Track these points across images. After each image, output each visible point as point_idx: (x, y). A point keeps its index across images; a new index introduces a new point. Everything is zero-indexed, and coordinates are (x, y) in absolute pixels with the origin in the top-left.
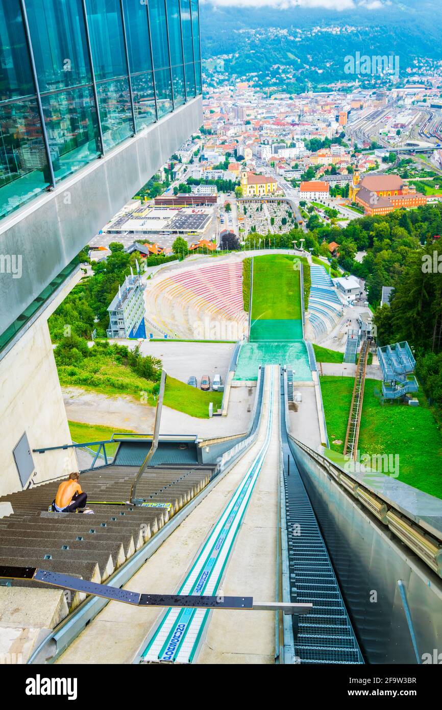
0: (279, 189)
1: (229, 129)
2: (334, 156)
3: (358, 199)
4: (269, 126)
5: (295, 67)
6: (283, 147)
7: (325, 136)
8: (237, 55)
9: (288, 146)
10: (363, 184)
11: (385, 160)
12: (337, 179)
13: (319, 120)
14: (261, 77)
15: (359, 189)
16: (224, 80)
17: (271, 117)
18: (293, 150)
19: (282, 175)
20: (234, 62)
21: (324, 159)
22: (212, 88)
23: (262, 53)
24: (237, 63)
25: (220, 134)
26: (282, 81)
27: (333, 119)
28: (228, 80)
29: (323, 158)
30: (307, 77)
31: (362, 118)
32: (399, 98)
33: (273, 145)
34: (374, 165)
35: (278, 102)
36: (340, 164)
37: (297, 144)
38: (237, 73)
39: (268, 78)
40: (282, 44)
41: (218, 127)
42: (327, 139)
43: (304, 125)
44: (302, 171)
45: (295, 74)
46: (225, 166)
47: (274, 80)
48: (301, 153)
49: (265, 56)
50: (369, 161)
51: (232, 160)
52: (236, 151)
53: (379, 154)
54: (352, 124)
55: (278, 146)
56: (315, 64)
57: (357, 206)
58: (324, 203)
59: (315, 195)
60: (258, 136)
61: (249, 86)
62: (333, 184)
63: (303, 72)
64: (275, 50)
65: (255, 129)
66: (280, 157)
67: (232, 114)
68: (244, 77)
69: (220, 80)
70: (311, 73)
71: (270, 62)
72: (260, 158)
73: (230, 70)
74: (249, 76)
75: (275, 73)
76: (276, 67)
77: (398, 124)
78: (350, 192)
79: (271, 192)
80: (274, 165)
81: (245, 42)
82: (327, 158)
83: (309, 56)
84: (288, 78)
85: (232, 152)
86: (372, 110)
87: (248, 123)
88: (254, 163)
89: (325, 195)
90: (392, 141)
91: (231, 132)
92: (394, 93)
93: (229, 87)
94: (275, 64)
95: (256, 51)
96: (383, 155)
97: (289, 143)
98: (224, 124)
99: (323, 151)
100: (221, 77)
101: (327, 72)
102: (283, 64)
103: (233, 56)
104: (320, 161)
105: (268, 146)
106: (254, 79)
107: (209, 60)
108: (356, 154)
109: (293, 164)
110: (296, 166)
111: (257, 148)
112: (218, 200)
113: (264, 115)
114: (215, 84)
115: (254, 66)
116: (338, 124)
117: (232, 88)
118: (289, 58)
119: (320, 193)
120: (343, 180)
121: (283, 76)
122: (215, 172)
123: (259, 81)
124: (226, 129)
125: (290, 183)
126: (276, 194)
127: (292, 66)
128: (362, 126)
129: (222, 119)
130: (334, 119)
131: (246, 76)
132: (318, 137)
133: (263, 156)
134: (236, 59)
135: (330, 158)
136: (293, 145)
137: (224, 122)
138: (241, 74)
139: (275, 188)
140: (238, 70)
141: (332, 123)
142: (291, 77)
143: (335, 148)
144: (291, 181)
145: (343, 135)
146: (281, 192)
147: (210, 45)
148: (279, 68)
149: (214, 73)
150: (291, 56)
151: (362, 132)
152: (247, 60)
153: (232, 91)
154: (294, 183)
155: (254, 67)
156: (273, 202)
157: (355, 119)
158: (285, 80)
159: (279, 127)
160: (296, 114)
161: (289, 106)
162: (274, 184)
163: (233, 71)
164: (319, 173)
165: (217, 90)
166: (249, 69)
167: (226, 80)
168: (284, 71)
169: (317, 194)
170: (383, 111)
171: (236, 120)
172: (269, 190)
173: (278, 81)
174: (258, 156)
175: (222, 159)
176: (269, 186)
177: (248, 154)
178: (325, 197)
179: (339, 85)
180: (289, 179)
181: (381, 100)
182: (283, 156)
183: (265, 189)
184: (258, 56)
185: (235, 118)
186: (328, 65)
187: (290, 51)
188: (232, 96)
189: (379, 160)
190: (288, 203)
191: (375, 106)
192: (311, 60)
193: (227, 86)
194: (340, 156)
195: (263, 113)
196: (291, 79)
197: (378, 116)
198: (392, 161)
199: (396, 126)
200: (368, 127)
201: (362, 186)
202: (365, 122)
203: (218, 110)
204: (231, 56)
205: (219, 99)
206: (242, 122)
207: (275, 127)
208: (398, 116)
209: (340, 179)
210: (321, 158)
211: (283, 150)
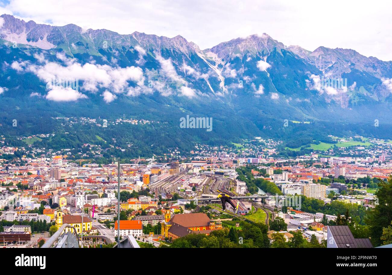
0: (93, 228)
1: (44, 185)
2: (142, 203)
3: (171, 234)
4: (82, 183)
5: (103, 146)
6: (96, 197)
7: (132, 190)
8: (54, 135)
9: (100, 196)
10: (174, 221)
11: (187, 207)
12: (149, 219)
13: (125, 179)
14: (74, 152)
15: (171, 225)
16: (42, 153)
17: (84, 178)
18: (105, 199)
19: (95, 219)
20: (51, 140)
21: (135, 206)
22: (30, 159)
23: (74, 135)
24: (53, 141)
25: (36, 189)
26: (91, 156)
27: (137, 179)
28: (45, 153)
29: (133, 205)
30: (112, 154)
31: (162, 180)
32: (188, 169)
33: (87, 196)
34: (179, 210)
35: (89, 168)
36: (149, 209)
37: (109, 194)
38: (52, 148)
39: (80, 153)
40: (92, 129)
41: (35, 183)
42: (134, 191)
43: (113, 183)
44: (114, 215)
45: (102, 151)
46: (41, 211)
47: (85, 155)
48: (112, 202)
49: (78, 137)
50: (175, 207)
51: (47, 207)
52: (51, 200)
53: (182, 203)
54: (154, 184)
55: (91, 197)
56: (119, 144)
57: (170, 240)
58: (139, 239)
59: (129, 232)
60: (72, 190)
61: (64, 159)
62: (146, 223)
63: (109, 150)
64: (86, 133)
65: (68, 186)
66: (93, 204)
67: (47, 176)
68: (59, 152)
69: (37, 153)
70: (116, 151)
71: (82, 142)
72: (75, 206)
73: (47, 146)
74: (63, 151)
75: (86, 150)
76: (86, 145)
77: (192, 184)
78: (163, 228)
79: (85, 231)
80: (88, 211)
81: (60, 126)
82: (137, 205)
83: (113, 139)
84: (97, 154)
85: (47, 200)
86: (169, 175)
87: (63, 180)
88: (69, 209)
89: (139, 232)
90: (190, 195)
91: (47, 187)
92: (184, 165)
93: (45, 159)
94: (86, 143)
95: (70, 133)
96: (185, 203)
97: (101, 194)
98: (40, 182)
99: (133, 200)
100: (39, 151)
101: (129, 151)
102: (92, 143)
103: (50, 136)
104: (130, 207)
105: (82, 196)
106: (68, 153)
107: (29, 138)
108: (162, 203)
109: (106, 209)
110: (109, 211)
111: (71, 198)
112: (32, 239)
113: (77, 176)
114: (34, 156)
115: (68, 143)
116: (142, 183)
117: (48, 159)
118: (98, 140)
119: (134, 231)
120: (154, 220)
121: (93, 152)
122: (29, 215)
123: (72, 155)
124: (42, 185)
125: (104, 224)
126: (91, 233)
127: (100, 146)
128: (163, 185)
129: (38, 178)
130: (139, 179)
131: (61, 151)
132: (127, 191)
133: (78, 204)
134: (53, 137)
135: (139, 205)
136: (105, 196)
137: (40, 181)
138: (56, 149)
139: (90, 227)
140: (54, 146)
141: (137, 182)
142: (100, 153)
143: (143, 198)
144: (105, 223)
145: (148, 190)
146: (95, 231)
147: (31, 126)
148: (89, 146)
149: (33, 147)
150: (100, 138)
151: (164, 189)
152: (62, 139)
153: (48, 161)
154: (108, 224)
155: (68, 145)
156: (88, 239)
157: (156, 181)
158: (94, 155)
159: (91, 184)
160: (106, 176)
161: (99, 171)
162: (89, 223)
163: (50, 147)
164: (131, 216)
165: (35, 160)
166: (64, 146)
167: (43, 153)
168: (93, 149)
169: (131, 231)
170: (177, 176)
171: (51, 179)
172: (84, 229)
173: (88, 156)
174: (72, 205)
175: (38, 206)
176: (84, 226)
177: (63, 202)
178: (138, 234)
179: (139, 160)
180: (103, 221)
181: (175, 168)
182: (96, 204)
183: (80, 228)
184: (71, 136)
185: (50, 177)
186: (129, 146)
187: (98, 135)
188: (48, 164)
189: (183, 207)
190: (103, 240)
191: (171, 173)
192: (115, 142)
193: (44, 157)
194: (148, 203)
195: (76, 175)
196: (99, 154)
197: (174, 179)
198: (193, 208)
199: (191, 185)
200: (168, 186)
201: (174, 223)
202: (164, 183)
203: (35, 173)
204: (48, 135)
205: (36, 166)
206: (57, 181)
207: (88, 184)
208: (191, 179)
209: (152, 219)
210: (131, 205)
211: (96, 200)
